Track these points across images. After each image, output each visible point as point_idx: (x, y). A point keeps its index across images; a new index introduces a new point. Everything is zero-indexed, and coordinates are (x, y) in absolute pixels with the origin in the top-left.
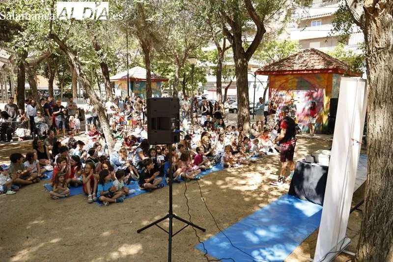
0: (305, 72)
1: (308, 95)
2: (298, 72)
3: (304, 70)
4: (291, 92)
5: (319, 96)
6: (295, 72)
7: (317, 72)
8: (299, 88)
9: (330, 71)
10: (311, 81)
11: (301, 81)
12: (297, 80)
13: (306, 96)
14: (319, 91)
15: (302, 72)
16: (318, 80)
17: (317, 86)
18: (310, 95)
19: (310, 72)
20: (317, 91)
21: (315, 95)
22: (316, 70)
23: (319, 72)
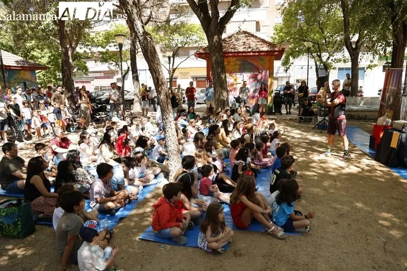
0: (251, 54)
1: (253, 78)
2: (244, 54)
3: (250, 52)
4: (234, 75)
5: (264, 78)
6: (240, 54)
7: (263, 54)
8: (242, 70)
9: (276, 53)
10: (255, 63)
11: (244, 64)
12: (239, 63)
13: (250, 78)
14: (263, 73)
15: (248, 54)
16: (261, 62)
17: (261, 68)
18: (255, 78)
19: (257, 54)
20: (262, 73)
21: (259, 77)
22: (262, 52)
23: (266, 54)
